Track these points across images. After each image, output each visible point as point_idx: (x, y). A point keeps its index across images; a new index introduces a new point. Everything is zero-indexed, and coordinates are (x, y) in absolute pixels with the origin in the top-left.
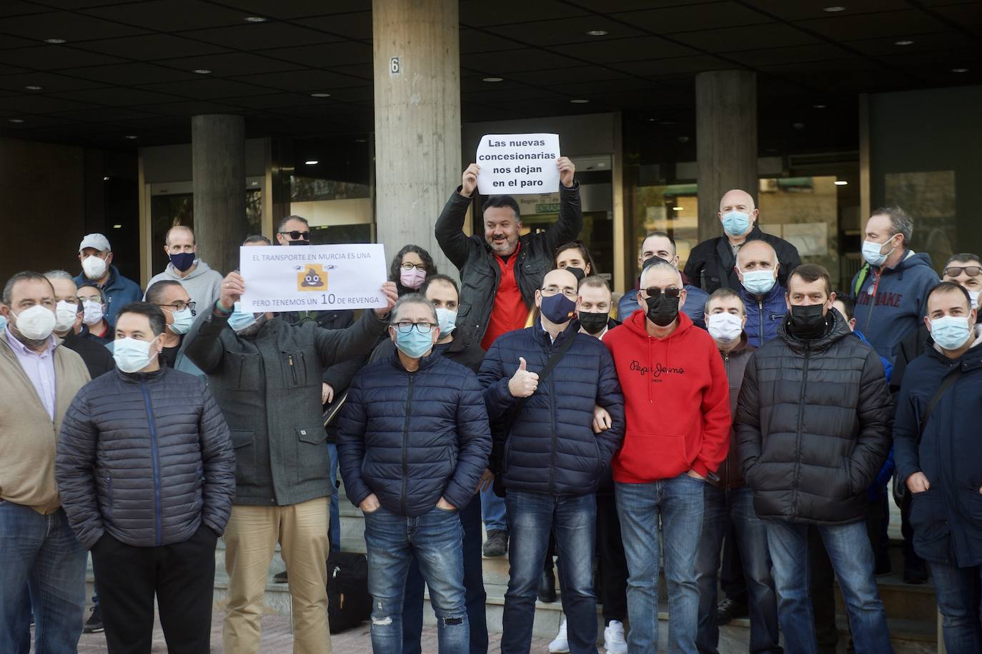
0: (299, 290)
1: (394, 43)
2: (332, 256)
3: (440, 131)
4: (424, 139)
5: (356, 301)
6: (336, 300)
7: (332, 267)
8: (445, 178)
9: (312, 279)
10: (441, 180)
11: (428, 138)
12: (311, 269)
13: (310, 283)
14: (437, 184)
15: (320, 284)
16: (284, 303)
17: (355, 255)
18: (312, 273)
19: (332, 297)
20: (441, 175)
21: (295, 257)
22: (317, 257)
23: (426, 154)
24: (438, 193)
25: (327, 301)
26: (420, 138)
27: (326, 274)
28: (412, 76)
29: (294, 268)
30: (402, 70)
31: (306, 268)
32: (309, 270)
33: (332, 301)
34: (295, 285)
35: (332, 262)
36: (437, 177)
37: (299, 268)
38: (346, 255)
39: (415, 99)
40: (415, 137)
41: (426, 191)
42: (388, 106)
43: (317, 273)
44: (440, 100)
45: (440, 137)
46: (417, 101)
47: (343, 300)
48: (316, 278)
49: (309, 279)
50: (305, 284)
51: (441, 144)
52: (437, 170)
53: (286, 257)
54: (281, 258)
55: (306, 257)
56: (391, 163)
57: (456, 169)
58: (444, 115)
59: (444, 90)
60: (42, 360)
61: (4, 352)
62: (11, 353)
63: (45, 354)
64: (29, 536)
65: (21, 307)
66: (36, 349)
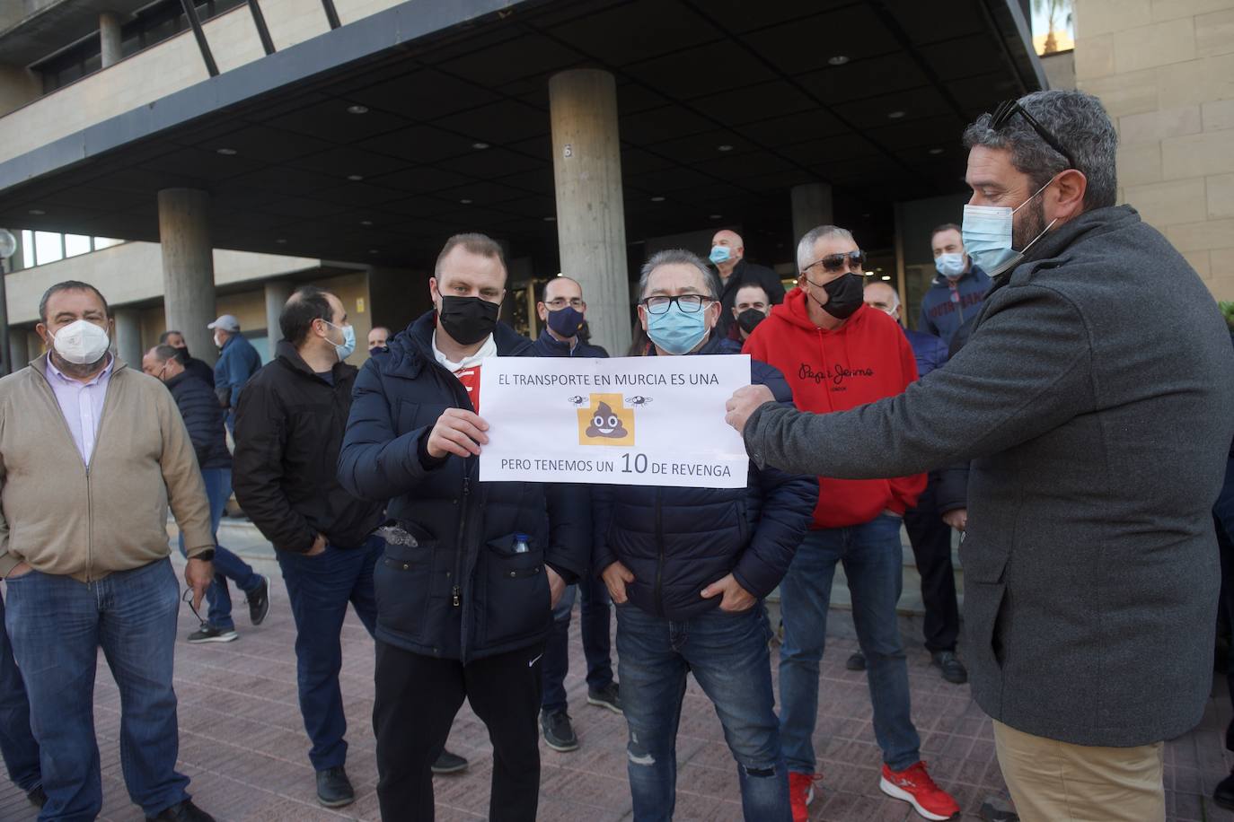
0: (582, 442)
1: (567, 133)
2: (641, 379)
3: (605, 200)
4: (593, 206)
5: (687, 471)
6: (649, 467)
7: (642, 401)
8: (611, 237)
9: (606, 423)
10: (608, 239)
11: (596, 206)
12: (601, 403)
13: (602, 430)
14: (604, 241)
15: (620, 432)
16: (555, 466)
17: (687, 378)
18: (604, 411)
19: (641, 460)
20: (608, 234)
21: (571, 379)
22: (613, 380)
23: (595, 219)
24: (606, 248)
25: (631, 467)
26: (590, 206)
27: (630, 413)
28: (582, 159)
29: (570, 400)
30: (573, 154)
31: (593, 401)
32: (598, 404)
33: (641, 468)
34: (574, 431)
35: (641, 390)
36: (605, 236)
37: (580, 401)
38: (668, 377)
39: (584, 176)
40: (586, 205)
41: (596, 248)
42: (564, 183)
43: (613, 411)
44: (605, 176)
45: (606, 204)
46: (586, 177)
47: (662, 468)
48: (613, 421)
49: (599, 421)
50: (592, 432)
51: (607, 211)
52: (605, 232)
53: (554, 379)
54: (545, 381)
55: (591, 379)
56: (568, 229)
57: (620, 231)
58: (608, 188)
59: (607, 168)
60: (88, 389)
61: (38, 382)
62: (45, 383)
63: (93, 382)
64: (74, 611)
65: (58, 323)
66: (83, 377)
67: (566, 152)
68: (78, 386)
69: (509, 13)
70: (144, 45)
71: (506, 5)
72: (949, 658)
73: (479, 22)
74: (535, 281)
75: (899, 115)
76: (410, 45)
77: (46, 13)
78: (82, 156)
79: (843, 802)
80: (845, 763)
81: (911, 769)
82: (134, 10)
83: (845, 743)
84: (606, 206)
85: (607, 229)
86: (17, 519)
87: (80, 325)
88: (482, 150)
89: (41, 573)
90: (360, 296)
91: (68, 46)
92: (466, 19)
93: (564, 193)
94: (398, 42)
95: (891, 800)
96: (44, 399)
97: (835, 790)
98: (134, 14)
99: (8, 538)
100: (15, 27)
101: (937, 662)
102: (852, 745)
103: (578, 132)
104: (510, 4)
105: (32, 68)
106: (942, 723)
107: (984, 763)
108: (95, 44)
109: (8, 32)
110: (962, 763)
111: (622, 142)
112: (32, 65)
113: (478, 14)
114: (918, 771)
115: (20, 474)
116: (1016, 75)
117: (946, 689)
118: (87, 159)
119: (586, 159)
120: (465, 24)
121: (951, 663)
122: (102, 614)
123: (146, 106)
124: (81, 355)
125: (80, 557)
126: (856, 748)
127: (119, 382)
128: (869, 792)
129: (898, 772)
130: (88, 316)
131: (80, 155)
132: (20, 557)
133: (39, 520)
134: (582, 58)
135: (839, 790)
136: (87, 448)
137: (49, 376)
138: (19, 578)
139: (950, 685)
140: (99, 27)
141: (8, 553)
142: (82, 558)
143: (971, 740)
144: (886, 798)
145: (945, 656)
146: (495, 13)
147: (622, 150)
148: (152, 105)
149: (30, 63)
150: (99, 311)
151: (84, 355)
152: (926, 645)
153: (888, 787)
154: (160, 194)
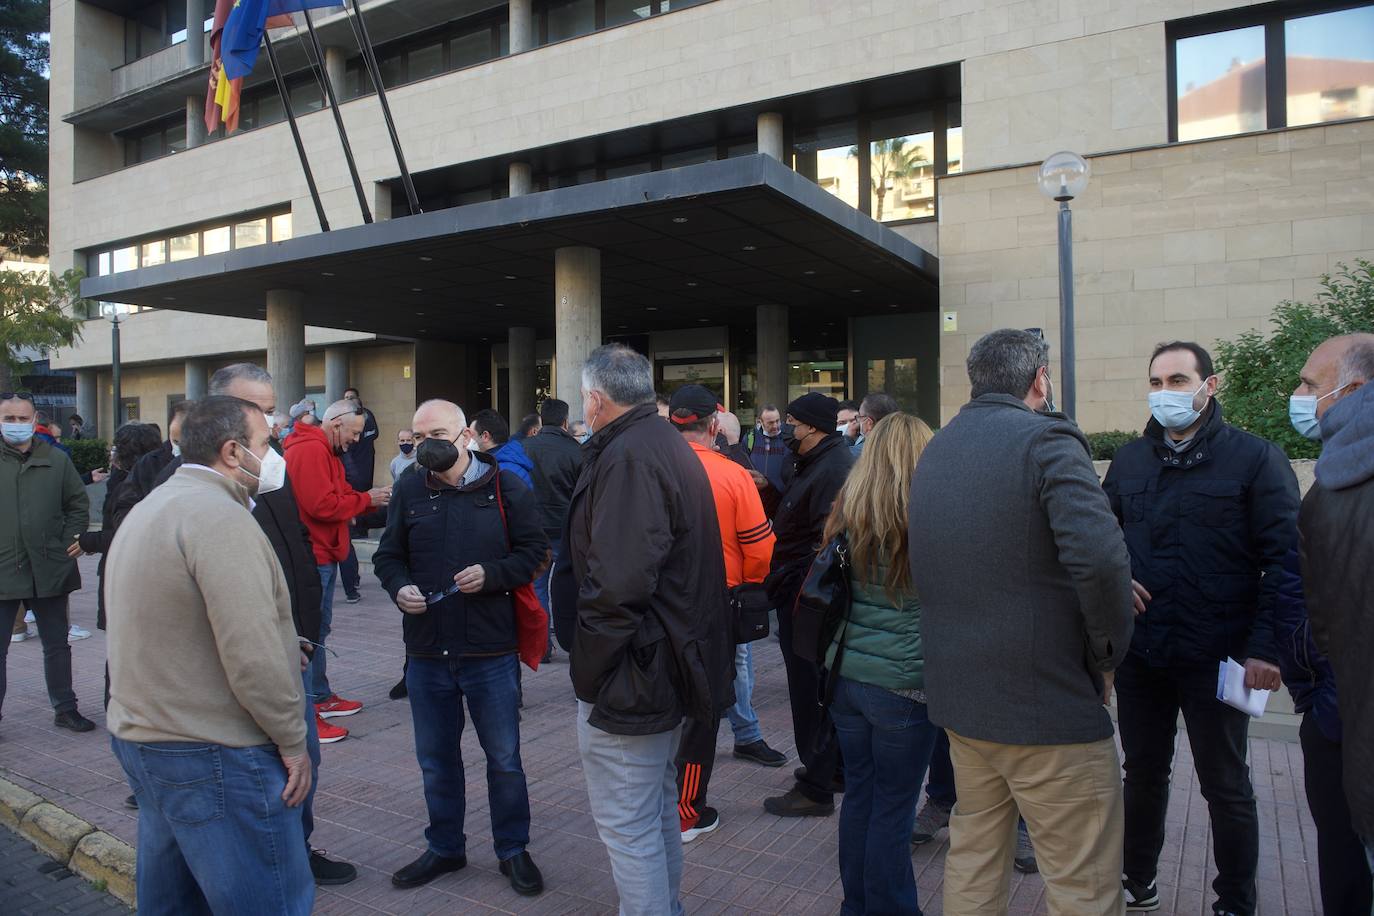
1: (564, 288)
3: (587, 334)
4: (579, 338)
11: (582, 338)
23: (580, 347)
26: (577, 338)
28: (573, 306)
30: (568, 303)
39: (574, 318)
40: (574, 338)
44: (589, 319)
46: (576, 318)
51: (588, 341)
56: (562, 353)
58: (590, 326)
59: (590, 313)
67: (564, 300)
73: (508, 227)
75: (811, 273)
76: (463, 233)
77: (140, 93)
78: (222, 270)
84: (588, 338)
90: (408, 364)
92: (500, 225)
94: (457, 231)
100: (110, 102)
103: (572, 288)
105: (116, 134)
109: (102, 105)
112: (115, 132)
113: (507, 223)
119: (576, 306)
134: (576, 242)
140: (185, 106)
146: (517, 225)
149: (116, 130)
154: (269, 293)
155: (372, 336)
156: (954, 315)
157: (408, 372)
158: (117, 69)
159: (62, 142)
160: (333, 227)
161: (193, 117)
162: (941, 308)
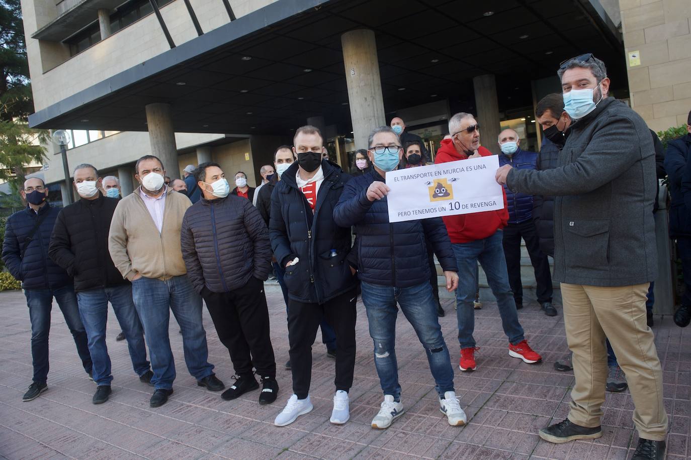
0: (431, 201)
1: (352, 63)
2: (454, 171)
3: (373, 95)
4: (368, 99)
5: (478, 206)
6: (461, 206)
7: (455, 180)
8: (377, 114)
9: (441, 191)
10: (376, 115)
11: (369, 99)
12: (438, 183)
13: (439, 195)
14: (374, 116)
15: (447, 194)
16: (421, 212)
17: (473, 168)
18: (440, 186)
19: (457, 204)
20: (376, 113)
21: (425, 175)
22: (442, 173)
23: (369, 105)
24: (375, 120)
25: (453, 208)
26: (366, 99)
27: (450, 186)
28: (360, 75)
29: (425, 184)
30: (356, 73)
31: (434, 182)
32: (437, 184)
33: (457, 207)
34: (428, 197)
35: (454, 175)
36: (374, 113)
37: (429, 184)
38: (465, 169)
39: (362, 84)
40: (364, 99)
41: (370, 120)
42: (352, 88)
43: (443, 185)
44: (372, 84)
47: (466, 206)
48: (443, 190)
49: (438, 191)
50: (435, 196)
51: (374, 101)
53: (418, 176)
54: (415, 177)
55: (433, 173)
56: (356, 111)
57: (382, 110)
58: (374, 89)
59: (373, 79)
60: (157, 201)
61: (137, 199)
62: (140, 200)
63: (160, 197)
64: (160, 293)
65: (143, 174)
66: (156, 196)
67: (352, 72)
68: (153, 199)
69: (320, 8)
70: (122, 26)
71: (318, 4)
72: (548, 305)
73: (305, 13)
74: (339, 137)
75: (525, 37)
76: (271, 26)
77: (70, 12)
78: (109, 91)
79: (492, 360)
80: (495, 347)
81: (520, 343)
82: (115, 7)
83: (496, 340)
84: (374, 98)
85: (375, 110)
86: (134, 256)
87: (152, 174)
88: (309, 72)
89: (146, 278)
90: (247, 152)
91: (82, 29)
92: (299, 12)
93: (352, 93)
94: (266, 25)
95: (514, 359)
96: (141, 206)
97: (489, 357)
98: (116, 9)
99: (131, 264)
100: (55, 21)
101: (543, 308)
102: (499, 341)
103: (357, 62)
104: (320, 4)
105: (63, 42)
106: (542, 331)
107: (557, 344)
108: (96, 27)
109: (51, 24)
110: (548, 344)
111: (379, 62)
112: (63, 41)
113: (305, 9)
114: (523, 344)
115: (134, 238)
116: (585, 12)
117: (546, 318)
118: (112, 93)
119: (362, 75)
120: (298, 14)
121: (549, 307)
122: (171, 295)
123: (140, 64)
124: (152, 187)
125: (161, 270)
126: (501, 342)
127: (170, 197)
128: (504, 356)
129: (516, 345)
130: (154, 170)
131: (108, 91)
132: (137, 272)
133: (143, 256)
134: (357, 25)
135: (491, 356)
136: (159, 225)
137: (142, 196)
138: (137, 280)
139: (548, 317)
140: (98, 17)
141: (131, 270)
142: (162, 271)
143: (553, 337)
144: (511, 358)
145: (546, 304)
146: (313, 8)
147: (380, 67)
148: (144, 64)
149: (63, 39)
150: (159, 168)
151: (154, 187)
152: (538, 300)
153: (512, 353)
154: (147, 107)
155: (222, 136)
156: (637, 53)
157: (248, 156)
158: (59, 4)
159: (33, 49)
160: (177, 44)
161: (103, 22)
162: (626, 50)
